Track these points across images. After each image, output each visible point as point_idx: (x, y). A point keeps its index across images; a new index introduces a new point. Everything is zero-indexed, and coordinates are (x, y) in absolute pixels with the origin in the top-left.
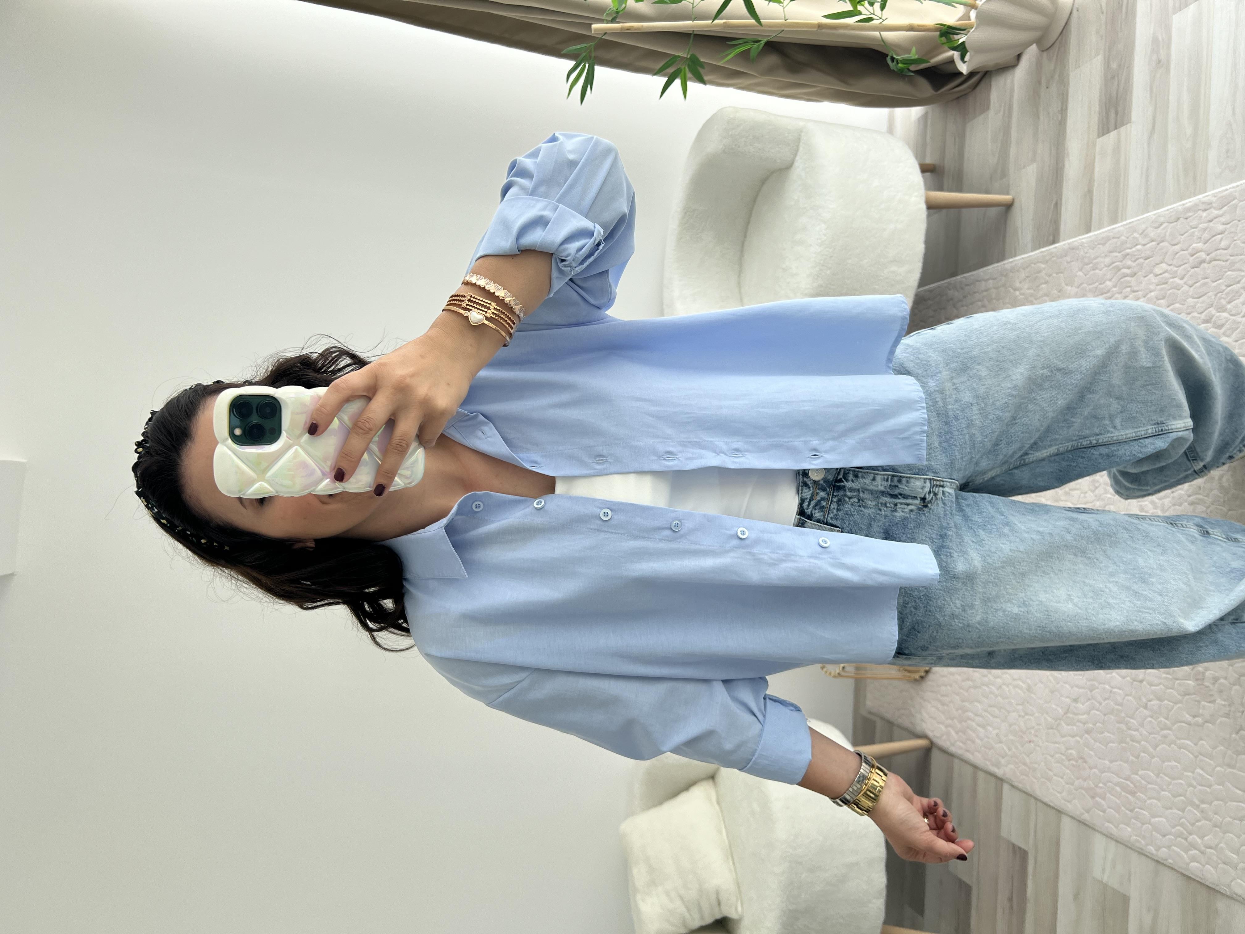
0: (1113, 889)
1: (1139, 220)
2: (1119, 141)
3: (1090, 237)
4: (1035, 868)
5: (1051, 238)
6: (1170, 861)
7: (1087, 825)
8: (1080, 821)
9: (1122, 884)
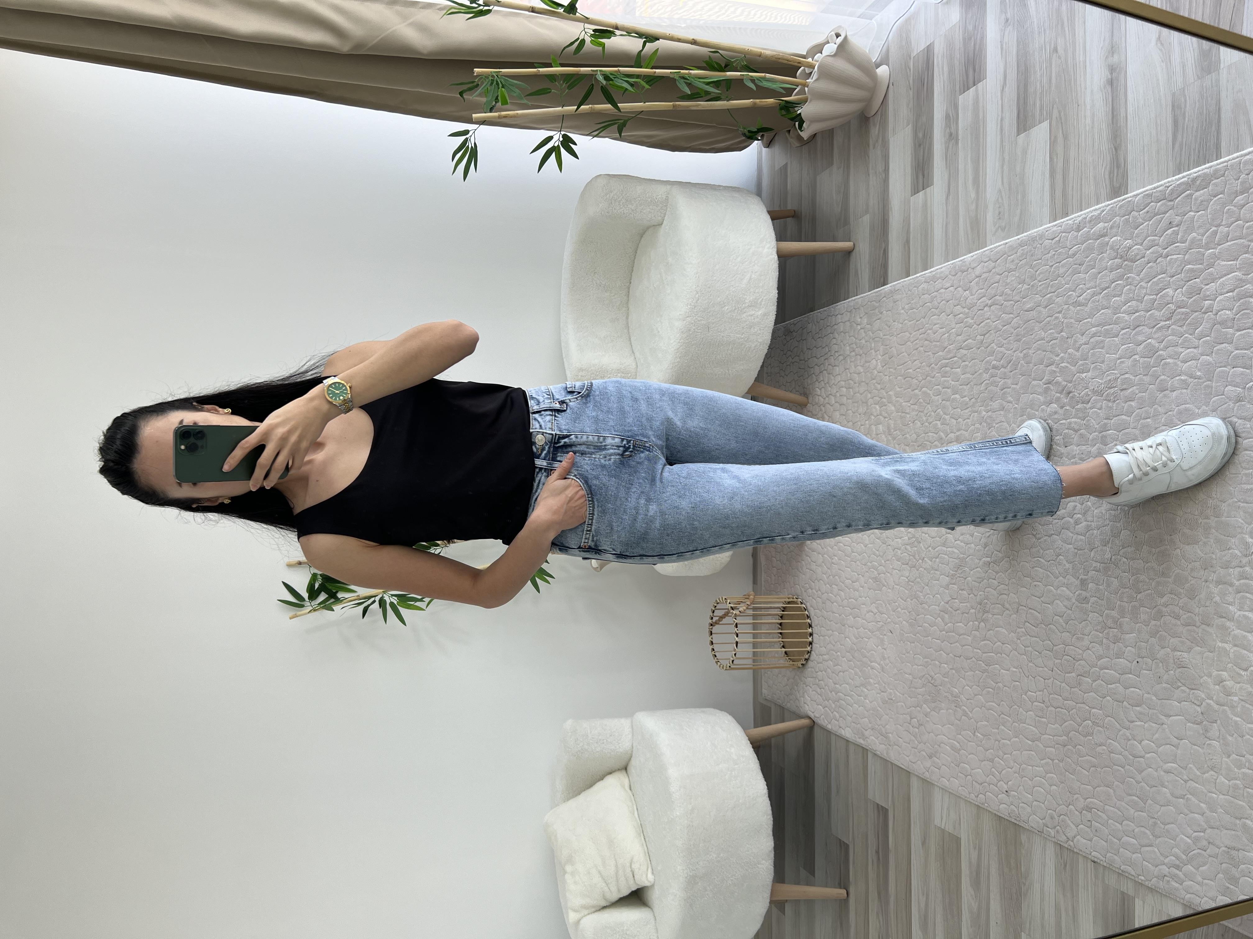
0: (950, 833)
1: (942, 268)
2: (926, 201)
3: (909, 280)
4: (894, 823)
5: (882, 280)
6: (987, 805)
7: (928, 781)
8: (923, 779)
9: (955, 829)
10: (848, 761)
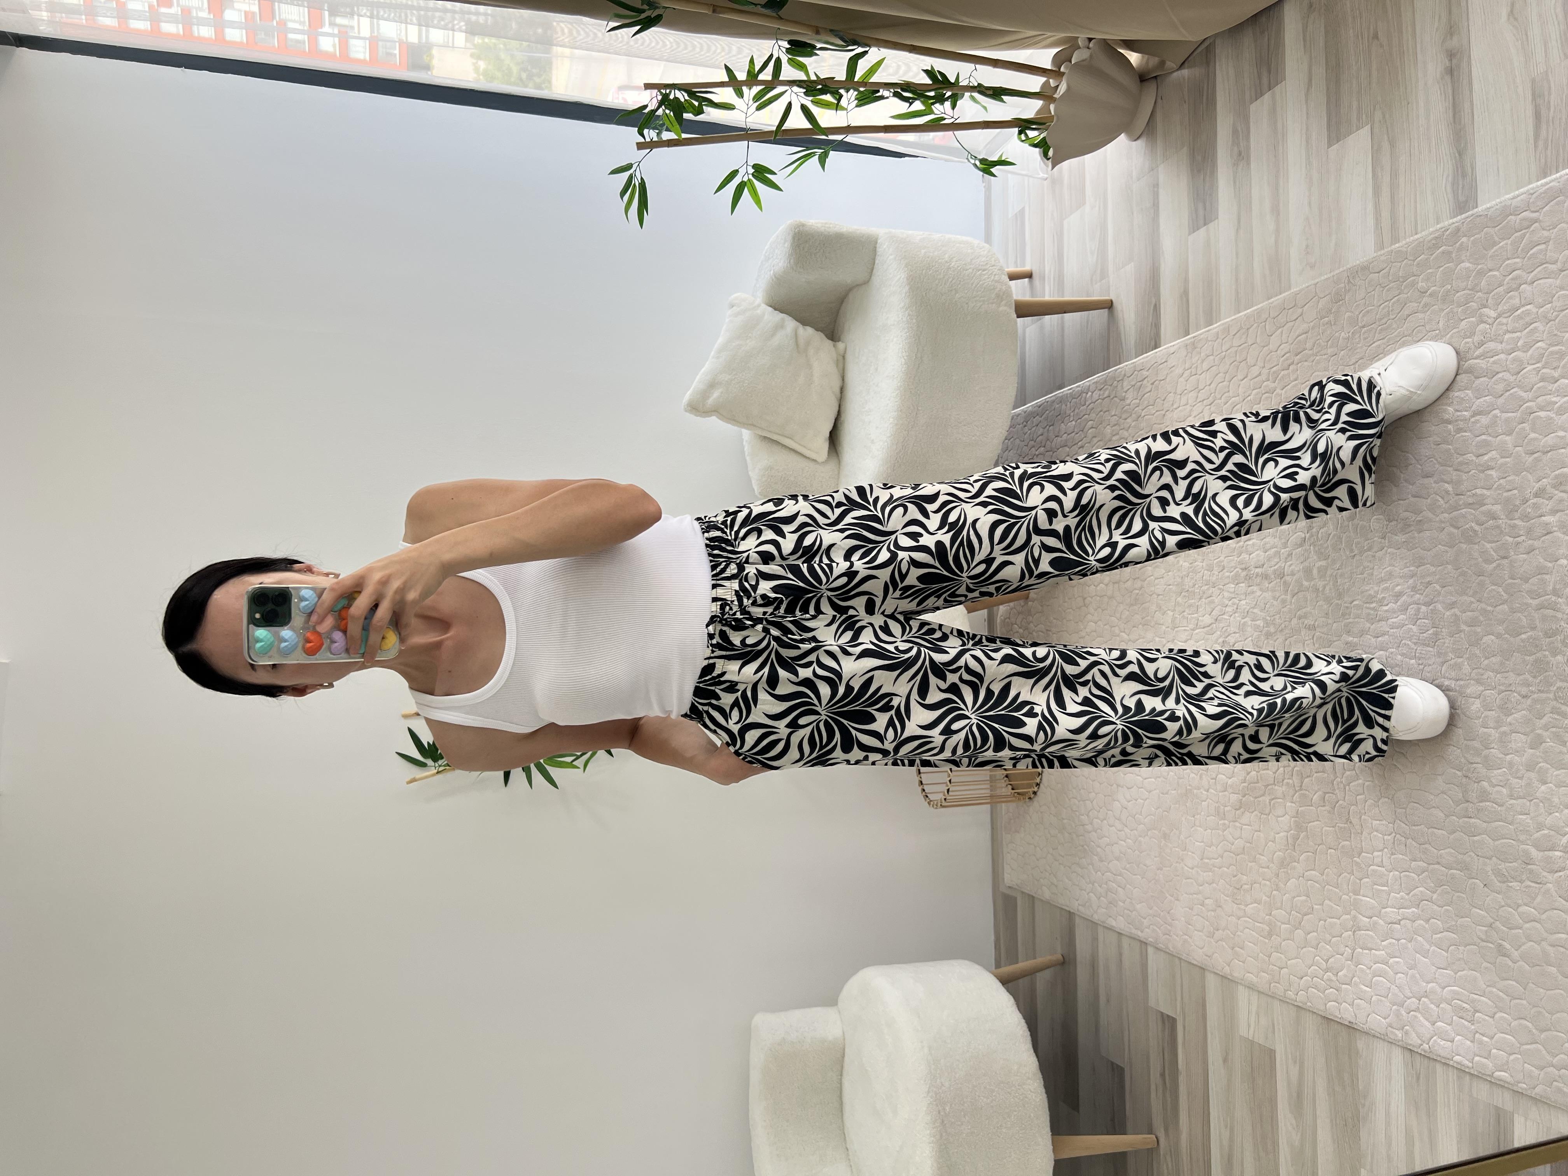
0: (1260, 1045)
1: (1231, 321)
2: (1209, 239)
3: (1189, 340)
4: (1184, 1035)
5: (1153, 343)
6: (1309, 1004)
7: (1229, 978)
8: (1222, 976)
9: (1267, 1038)
10: (1121, 960)
